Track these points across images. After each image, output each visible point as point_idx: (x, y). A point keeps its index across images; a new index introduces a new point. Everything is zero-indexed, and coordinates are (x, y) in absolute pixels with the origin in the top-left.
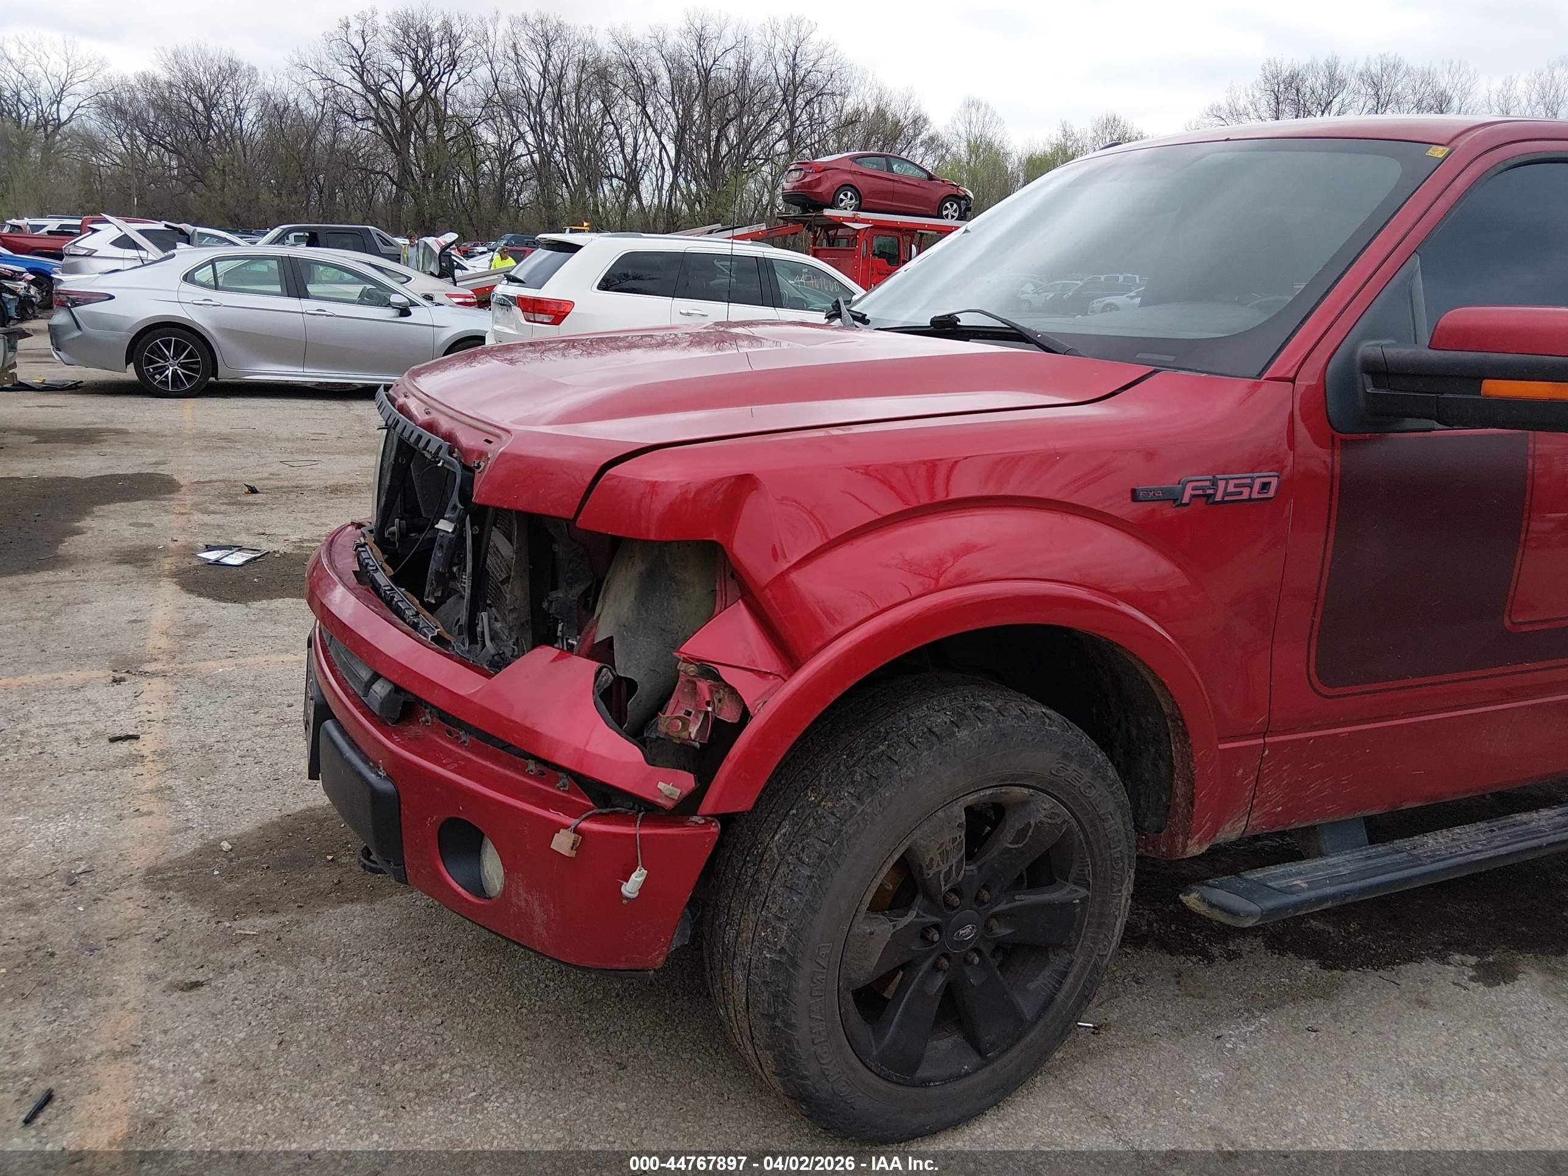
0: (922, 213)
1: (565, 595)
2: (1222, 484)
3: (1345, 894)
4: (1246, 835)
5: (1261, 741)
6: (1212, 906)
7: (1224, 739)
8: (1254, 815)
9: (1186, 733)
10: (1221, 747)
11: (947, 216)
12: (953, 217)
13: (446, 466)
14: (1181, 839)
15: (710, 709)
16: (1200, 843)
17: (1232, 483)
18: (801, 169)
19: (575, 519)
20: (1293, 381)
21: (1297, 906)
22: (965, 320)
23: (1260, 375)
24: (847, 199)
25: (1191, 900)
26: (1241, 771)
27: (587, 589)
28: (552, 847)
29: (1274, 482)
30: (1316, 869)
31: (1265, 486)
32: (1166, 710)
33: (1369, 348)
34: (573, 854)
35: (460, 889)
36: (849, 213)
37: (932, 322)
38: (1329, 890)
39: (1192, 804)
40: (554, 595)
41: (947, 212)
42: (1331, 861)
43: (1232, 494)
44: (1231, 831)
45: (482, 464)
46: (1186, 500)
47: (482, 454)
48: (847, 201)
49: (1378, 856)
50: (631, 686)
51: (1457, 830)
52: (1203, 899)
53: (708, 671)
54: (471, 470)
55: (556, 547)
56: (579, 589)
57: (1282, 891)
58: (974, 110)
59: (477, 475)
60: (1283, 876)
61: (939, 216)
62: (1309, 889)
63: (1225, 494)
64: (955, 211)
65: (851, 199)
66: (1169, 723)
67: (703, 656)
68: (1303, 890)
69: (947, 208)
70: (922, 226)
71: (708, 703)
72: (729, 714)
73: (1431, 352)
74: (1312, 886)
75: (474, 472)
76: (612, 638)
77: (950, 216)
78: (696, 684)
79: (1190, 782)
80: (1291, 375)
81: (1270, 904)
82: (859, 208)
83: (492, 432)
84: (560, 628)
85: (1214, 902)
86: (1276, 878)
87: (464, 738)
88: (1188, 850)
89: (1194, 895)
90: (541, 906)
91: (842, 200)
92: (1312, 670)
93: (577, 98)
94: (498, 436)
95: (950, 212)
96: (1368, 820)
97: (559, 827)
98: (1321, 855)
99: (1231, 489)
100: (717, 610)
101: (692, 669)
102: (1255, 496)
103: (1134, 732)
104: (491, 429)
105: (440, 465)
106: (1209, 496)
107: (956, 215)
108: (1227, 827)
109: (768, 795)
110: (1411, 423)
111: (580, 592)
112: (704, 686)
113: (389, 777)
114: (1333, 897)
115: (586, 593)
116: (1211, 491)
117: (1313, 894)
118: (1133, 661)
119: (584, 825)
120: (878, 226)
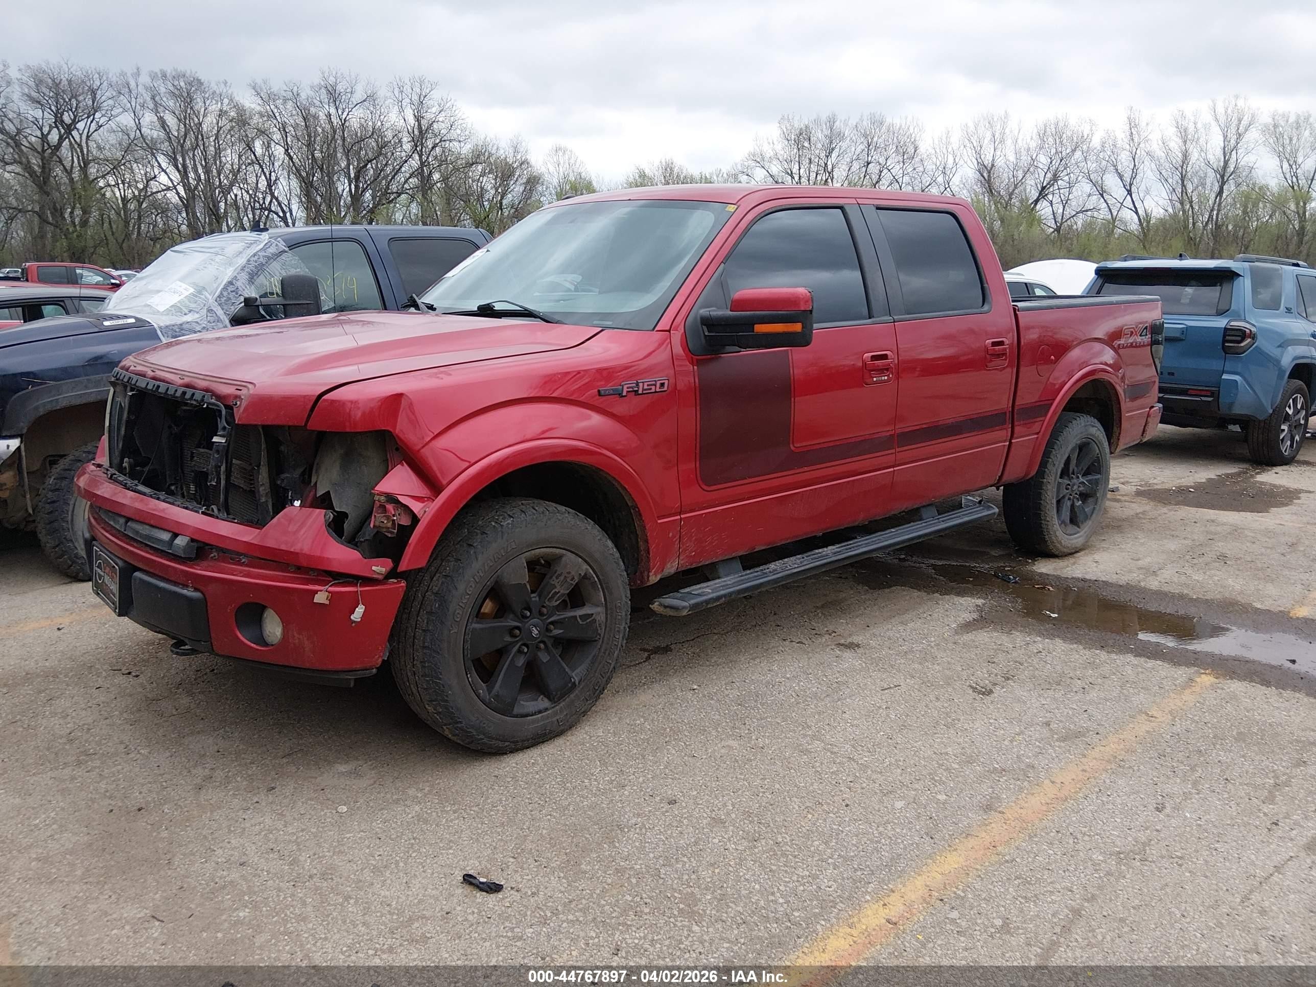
1: (291, 476)
2: (641, 385)
3: (731, 594)
4: (679, 570)
5: (679, 517)
6: (666, 607)
7: (660, 518)
8: (681, 558)
9: (640, 515)
10: (659, 521)
13: (210, 406)
14: (646, 573)
15: (395, 518)
16: (655, 574)
17: (646, 384)
19: (306, 425)
20: (669, 331)
21: (707, 602)
22: (498, 307)
23: (653, 330)
25: (655, 606)
26: (671, 534)
27: (302, 472)
28: (315, 601)
29: (666, 382)
30: (716, 584)
31: (662, 385)
32: (630, 504)
33: (704, 312)
34: (327, 602)
35: (252, 645)
37: (478, 308)
38: (722, 592)
39: (649, 553)
40: (283, 476)
42: (723, 580)
43: (646, 390)
44: (671, 568)
45: (238, 403)
46: (624, 394)
47: (237, 397)
49: (746, 575)
50: (344, 515)
51: (786, 560)
52: (661, 605)
53: (392, 499)
54: (232, 408)
55: (282, 448)
56: (300, 471)
57: (699, 595)
59: (235, 409)
60: (700, 588)
62: (712, 593)
63: (643, 390)
66: (632, 511)
67: (388, 491)
68: (709, 593)
71: (394, 516)
72: (405, 521)
73: (731, 313)
74: (714, 591)
75: (233, 410)
76: (329, 492)
78: (385, 507)
79: (647, 541)
80: (668, 328)
81: (692, 602)
83: (241, 385)
84: (290, 494)
85: (666, 604)
86: (696, 590)
87: (243, 560)
88: (650, 578)
89: (656, 604)
90: (308, 639)
92: (699, 478)
94: (245, 386)
96: (740, 557)
97: (316, 592)
98: (719, 578)
99: (646, 387)
100: (390, 468)
101: (383, 498)
102: (658, 390)
103: (617, 523)
104: (239, 383)
105: (205, 406)
106: (635, 391)
108: (669, 565)
109: (434, 557)
110: (729, 348)
111: (300, 472)
112: (390, 507)
113: (196, 590)
114: (725, 596)
115: (303, 474)
116: (636, 389)
117: (714, 595)
118: (610, 478)
119: (331, 589)
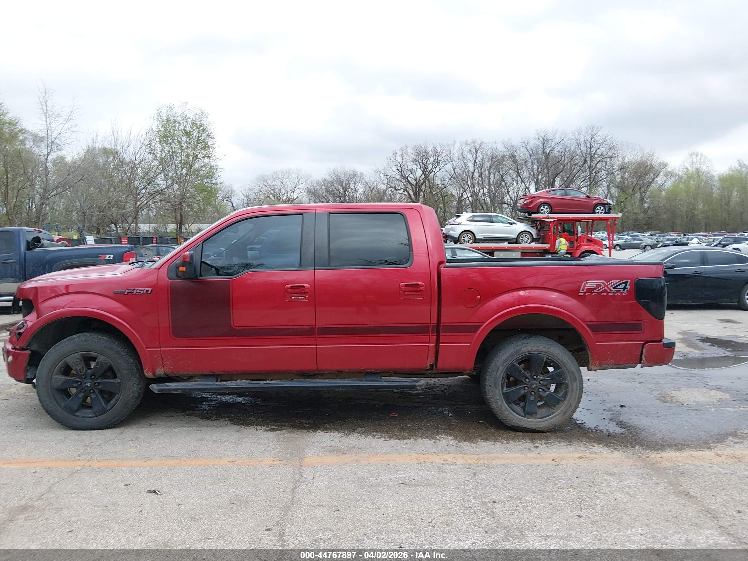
0: (585, 212)
11: (598, 212)
12: (601, 213)
18: (523, 198)
20: (159, 269)
24: (545, 209)
29: (150, 290)
31: (147, 291)
36: (545, 215)
41: (598, 211)
46: (126, 293)
48: (544, 210)
58: (694, 156)
61: (594, 213)
63: (136, 292)
64: (602, 210)
65: (547, 209)
69: (598, 209)
70: (584, 218)
77: (600, 213)
82: (551, 213)
91: (542, 210)
92: (171, 333)
93: (489, 172)
95: (600, 211)
99: (138, 291)
102: (145, 293)
107: (603, 212)
116: (132, 292)
120: (560, 220)
